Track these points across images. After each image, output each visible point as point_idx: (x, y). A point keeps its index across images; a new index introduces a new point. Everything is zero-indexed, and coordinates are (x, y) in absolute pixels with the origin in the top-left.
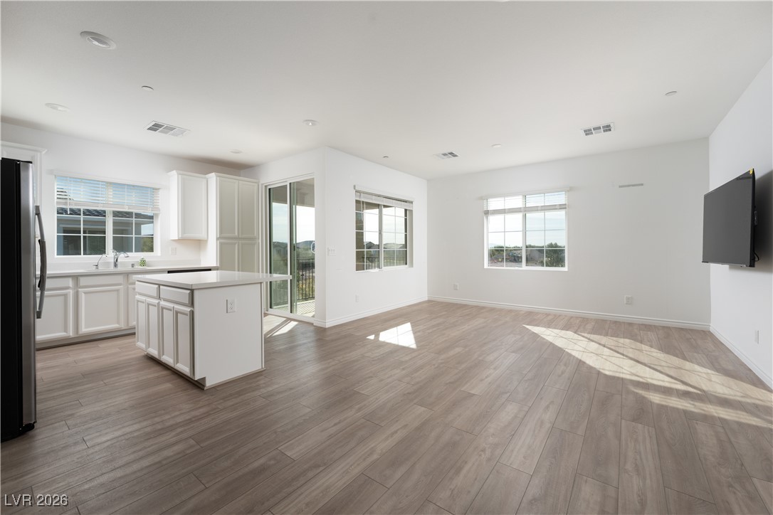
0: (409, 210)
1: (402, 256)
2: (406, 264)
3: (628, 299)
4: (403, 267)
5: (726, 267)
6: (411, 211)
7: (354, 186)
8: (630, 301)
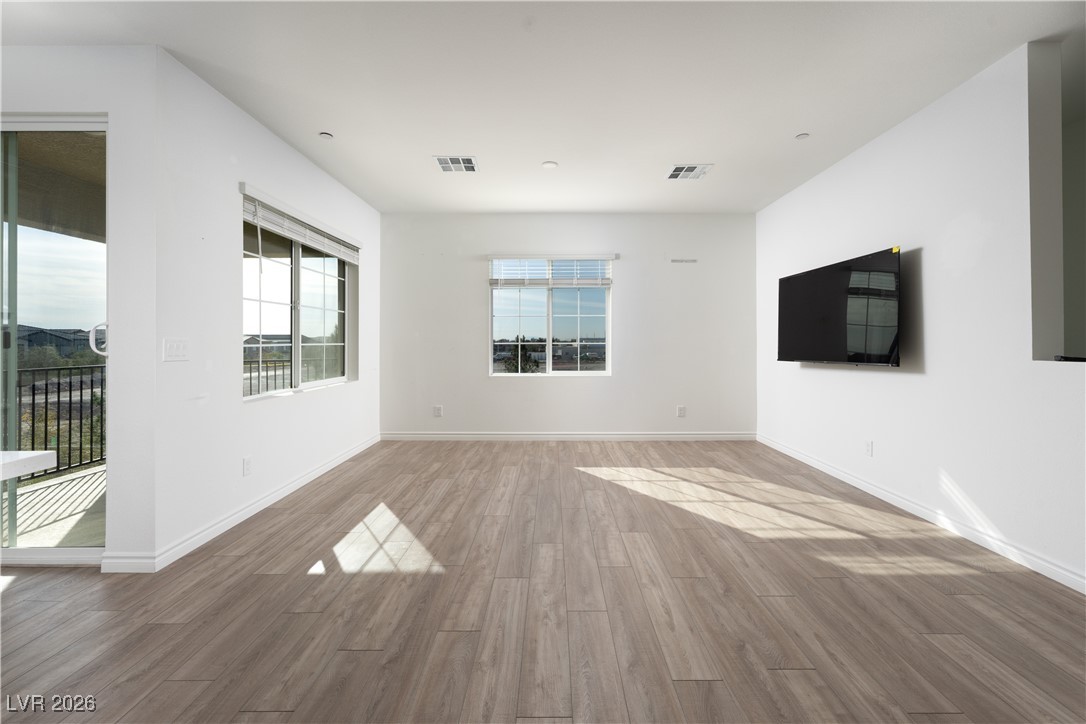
0: (351, 265)
1: (337, 357)
2: (343, 374)
3: (680, 409)
4: (338, 382)
5: (796, 365)
6: (355, 268)
7: (242, 186)
8: (682, 413)
